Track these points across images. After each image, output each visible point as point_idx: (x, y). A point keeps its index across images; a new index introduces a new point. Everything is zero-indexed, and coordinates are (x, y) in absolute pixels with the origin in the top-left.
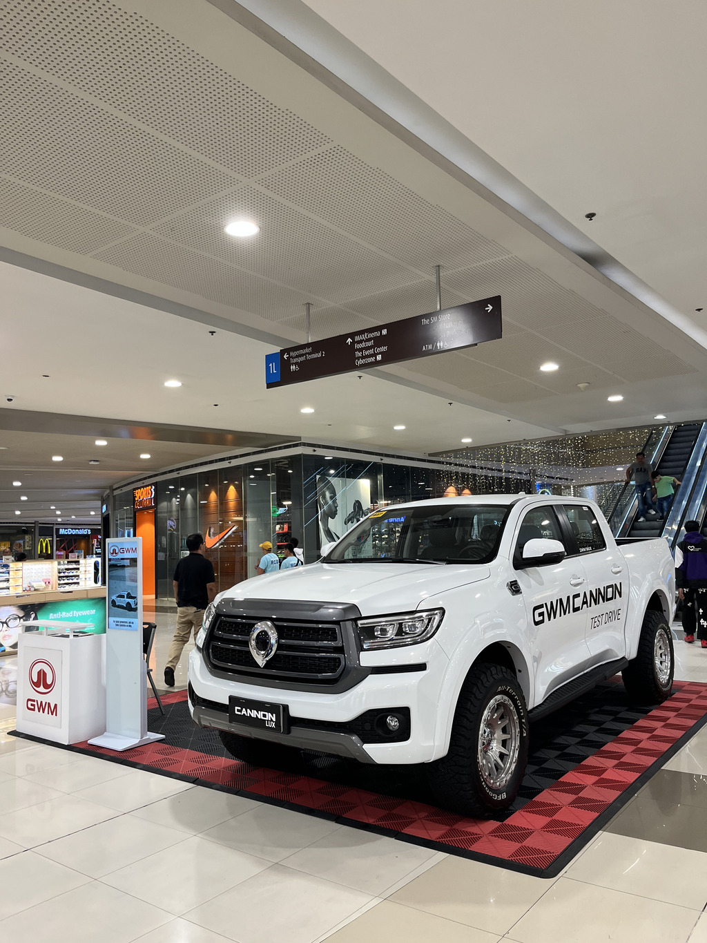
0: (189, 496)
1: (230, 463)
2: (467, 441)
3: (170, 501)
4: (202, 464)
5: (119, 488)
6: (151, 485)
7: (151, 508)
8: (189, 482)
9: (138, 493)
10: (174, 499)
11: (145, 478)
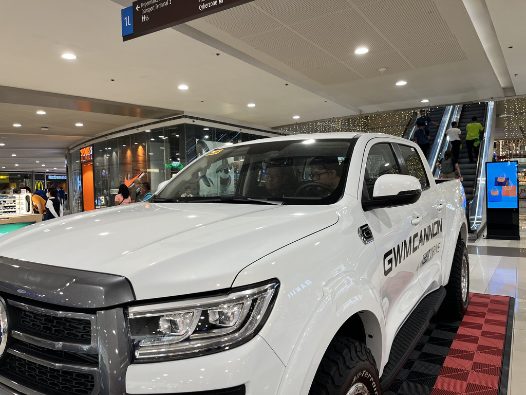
0: (114, 153)
1: (138, 130)
2: (296, 117)
3: (103, 157)
4: (120, 131)
5: (72, 148)
6: (90, 146)
7: (91, 161)
8: (114, 143)
9: (82, 151)
10: (105, 155)
11: (87, 142)
